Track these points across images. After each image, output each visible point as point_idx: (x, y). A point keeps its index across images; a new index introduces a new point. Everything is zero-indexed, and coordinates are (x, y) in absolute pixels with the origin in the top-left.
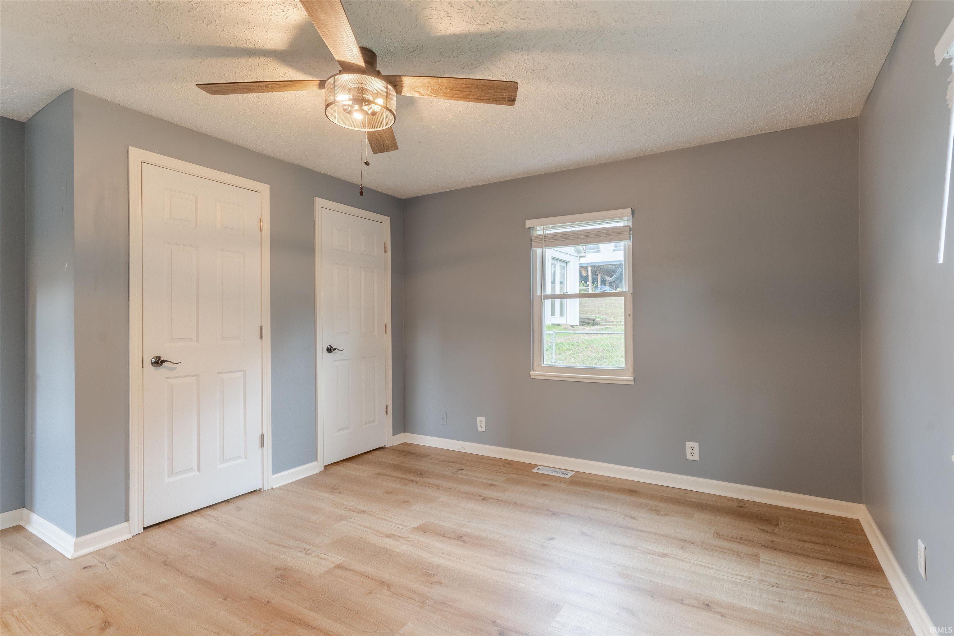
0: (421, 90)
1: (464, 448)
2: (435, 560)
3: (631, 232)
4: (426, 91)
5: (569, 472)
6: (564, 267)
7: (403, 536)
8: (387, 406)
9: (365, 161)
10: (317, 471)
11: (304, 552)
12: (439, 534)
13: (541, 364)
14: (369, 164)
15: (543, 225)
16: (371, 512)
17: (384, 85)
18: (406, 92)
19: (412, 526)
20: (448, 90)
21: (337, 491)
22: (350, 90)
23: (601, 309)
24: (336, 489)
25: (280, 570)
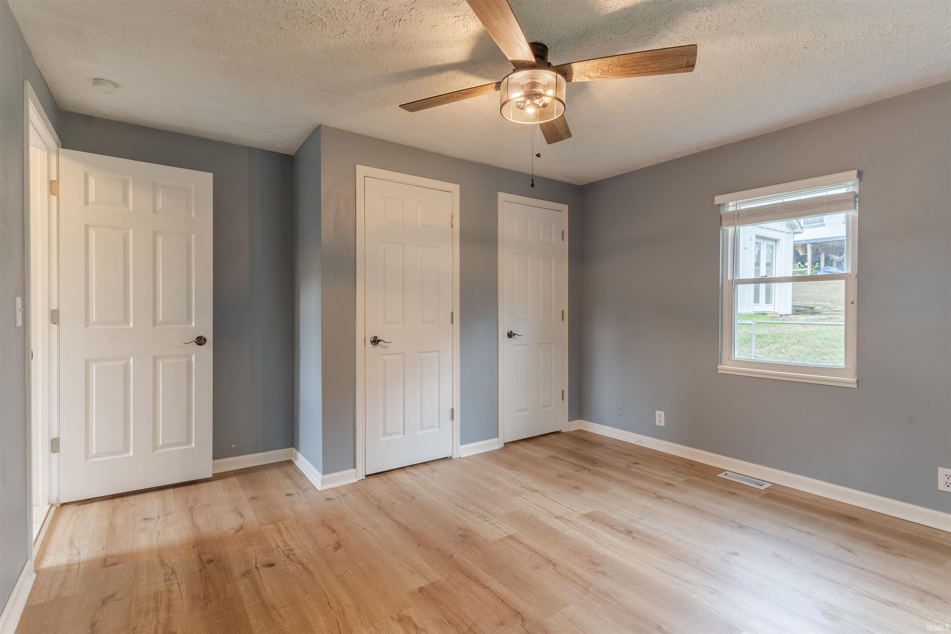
0: (591, 74)
1: (641, 442)
2: (601, 549)
3: (857, 200)
4: (596, 74)
5: (765, 483)
6: (772, 246)
7: (572, 521)
8: (563, 392)
9: (537, 153)
10: (498, 447)
11: (483, 518)
12: (608, 525)
13: (731, 357)
14: (540, 156)
15: (737, 200)
16: (543, 492)
17: (553, 75)
18: (576, 78)
19: (581, 512)
20: (619, 68)
21: (514, 468)
22: (523, 87)
23: (823, 295)
24: (513, 466)
25: (462, 530)
